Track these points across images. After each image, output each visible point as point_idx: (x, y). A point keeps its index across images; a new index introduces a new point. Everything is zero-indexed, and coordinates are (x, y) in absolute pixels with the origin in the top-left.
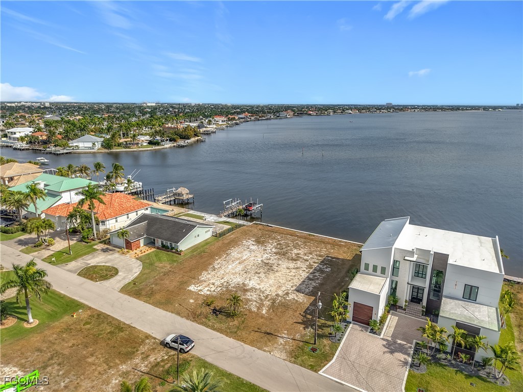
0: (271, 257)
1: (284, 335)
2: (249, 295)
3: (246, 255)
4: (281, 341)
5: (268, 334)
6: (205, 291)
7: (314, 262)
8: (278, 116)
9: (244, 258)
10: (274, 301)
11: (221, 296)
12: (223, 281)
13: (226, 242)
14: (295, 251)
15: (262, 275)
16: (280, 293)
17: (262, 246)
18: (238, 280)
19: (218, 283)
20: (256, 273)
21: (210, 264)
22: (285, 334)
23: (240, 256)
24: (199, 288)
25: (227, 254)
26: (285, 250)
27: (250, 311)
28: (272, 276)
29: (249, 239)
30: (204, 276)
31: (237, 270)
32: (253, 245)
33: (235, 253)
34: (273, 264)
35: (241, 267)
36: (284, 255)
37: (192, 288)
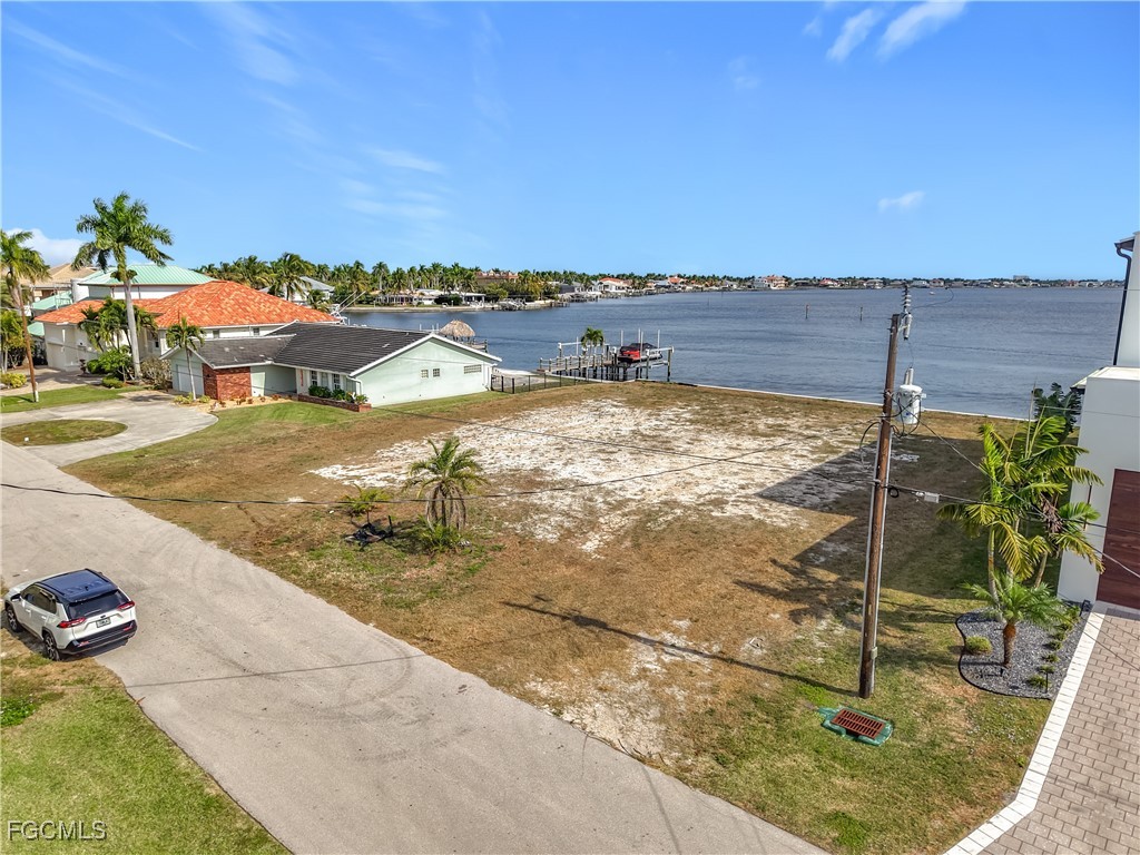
0: (673, 427)
1: (668, 637)
2: (542, 497)
3: (581, 420)
4: (648, 659)
5: (582, 621)
6: (372, 481)
7: (846, 442)
8: (750, 287)
9: (570, 425)
13: (528, 399)
14: (769, 420)
15: (622, 457)
17: (646, 409)
20: (602, 451)
21: (440, 429)
22: (677, 632)
24: (354, 473)
25: (515, 416)
26: (728, 417)
27: (525, 540)
28: (661, 461)
29: (607, 398)
30: (399, 449)
32: (616, 406)
33: (543, 415)
34: (676, 439)
36: (723, 425)
37: (329, 471)
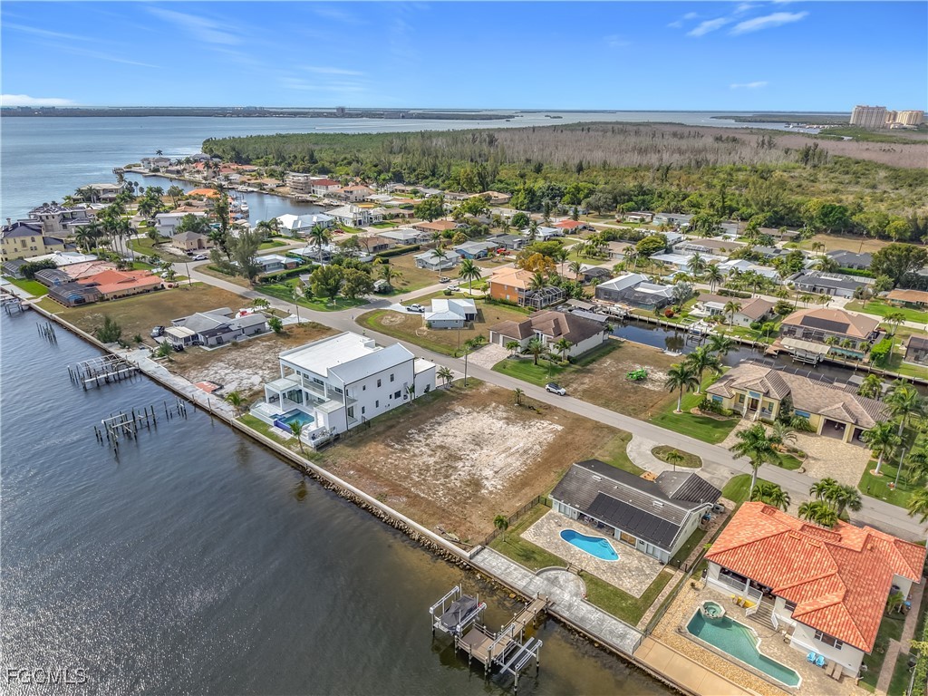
0: (468, 453)
2: (505, 415)
3: (500, 461)
6: (546, 423)
7: (420, 441)
9: (504, 455)
10: (483, 409)
11: (530, 418)
12: (529, 430)
13: (527, 490)
14: (431, 461)
15: (487, 431)
16: (475, 414)
17: (474, 475)
18: (514, 429)
19: (534, 429)
20: (492, 434)
21: (546, 451)
23: (509, 460)
24: (552, 427)
25: (526, 465)
26: (445, 464)
28: (477, 429)
29: (491, 492)
30: (550, 438)
31: (514, 440)
32: (487, 479)
33: (517, 465)
34: (470, 443)
35: (509, 444)
36: (450, 455)
37: (560, 428)
